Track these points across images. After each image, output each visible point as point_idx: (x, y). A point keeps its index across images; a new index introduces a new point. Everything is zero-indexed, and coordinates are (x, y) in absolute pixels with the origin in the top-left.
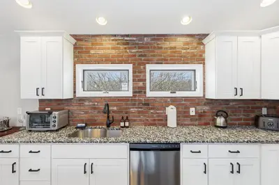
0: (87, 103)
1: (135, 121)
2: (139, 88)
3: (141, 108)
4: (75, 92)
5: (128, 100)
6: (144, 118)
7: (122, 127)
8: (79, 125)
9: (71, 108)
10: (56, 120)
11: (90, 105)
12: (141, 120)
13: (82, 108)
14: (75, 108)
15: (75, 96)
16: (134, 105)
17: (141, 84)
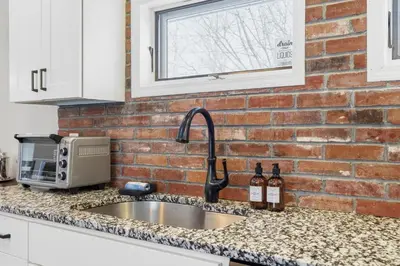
0: (157, 118)
1: (315, 187)
2: (333, 45)
3: (343, 134)
4: (128, 84)
5: (287, 102)
6: (356, 181)
7: (256, 206)
8: (131, 185)
9: (120, 133)
10: (68, 159)
11: (164, 124)
12: (340, 188)
13: (146, 133)
14: (129, 133)
15: (128, 94)
16: (314, 119)
17: (342, 26)
